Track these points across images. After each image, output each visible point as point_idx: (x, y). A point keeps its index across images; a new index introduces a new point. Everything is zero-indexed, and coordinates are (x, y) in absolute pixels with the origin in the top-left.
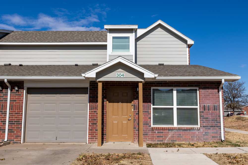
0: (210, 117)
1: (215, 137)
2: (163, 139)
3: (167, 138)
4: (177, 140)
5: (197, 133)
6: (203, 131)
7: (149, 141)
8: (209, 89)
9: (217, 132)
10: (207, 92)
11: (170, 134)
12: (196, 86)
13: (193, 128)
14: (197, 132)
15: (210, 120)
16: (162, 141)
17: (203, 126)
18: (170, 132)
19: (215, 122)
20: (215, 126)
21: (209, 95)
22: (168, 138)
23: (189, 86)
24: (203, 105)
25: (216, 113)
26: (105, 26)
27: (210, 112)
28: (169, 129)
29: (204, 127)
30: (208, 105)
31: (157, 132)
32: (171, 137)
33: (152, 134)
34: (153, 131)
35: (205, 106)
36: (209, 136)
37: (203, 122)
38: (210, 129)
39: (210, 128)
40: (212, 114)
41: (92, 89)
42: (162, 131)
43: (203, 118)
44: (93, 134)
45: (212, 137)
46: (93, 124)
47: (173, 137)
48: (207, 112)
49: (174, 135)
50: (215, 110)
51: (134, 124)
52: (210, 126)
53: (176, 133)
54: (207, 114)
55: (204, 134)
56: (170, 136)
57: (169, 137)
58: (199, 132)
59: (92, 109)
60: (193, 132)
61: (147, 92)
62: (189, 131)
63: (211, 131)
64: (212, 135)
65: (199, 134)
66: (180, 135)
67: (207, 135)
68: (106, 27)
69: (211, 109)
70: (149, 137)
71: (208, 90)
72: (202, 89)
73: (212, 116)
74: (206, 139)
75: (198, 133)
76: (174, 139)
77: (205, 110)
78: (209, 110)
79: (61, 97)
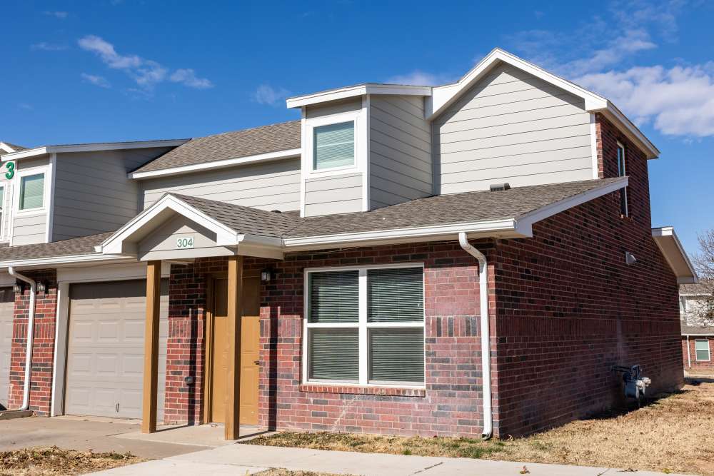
0: (453, 355)
1: (468, 423)
2: (329, 421)
3: (336, 420)
4: (362, 427)
5: (417, 407)
6: (434, 401)
7: (293, 424)
8: (451, 266)
9: (475, 407)
10: (447, 274)
11: (346, 407)
12: (416, 258)
13: (404, 391)
14: (416, 405)
15: (454, 368)
16: (325, 427)
17: (433, 386)
18: (344, 401)
19: (467, 374)
20: (468, 388)
21: (452, 287)
22: (339, 419)
23: (396, 260)
24: (436, 316)
25: (471, 344)
26: (288, 101)
27: (453, 340)
28: (342, 393)
29: (435, 388)
30: (448, 316)
31: (312, 400)
32: (347, 416)
33: (299, 407)
34: (303, 396)
35: (439, 320)
36: (451, 420)
37: (433, 373)
38: (453, 395)
39: (455, 394)
40: (459, 347)
41: (175, 282)
42: (325, 397)
43: (434, 361)
44: (175, 401)
45: (459, 421)
46: (175, 373)
47: (352, 416)
48: (445, 341)
49: (354, 409)
50: (468, 334)
51: (260, 375)
52: (452, 386)
53: (358, 404)
54: (447, 348)
55: (436, 410)
56: (344, 413)
57: (341, 416)
58: (420, 403)
59: (174, 335)
60: (406, 403)
61: (292, 285)
62: (395, 400)
63: (457, 403)
64: (458, 416)
65: (422, 410)
66: (370, 411)
67: (444, 415)
68: (292, 103)
69: (457, 329)
70: (292, 413)
71: (448, 270)
72: (433, 267)
73: (459, 354)
74: (442, 428)
75: (420, 407)
76: (354, 423)
77: (439, 334)
78: (451, 334)
79: (129, 303)
